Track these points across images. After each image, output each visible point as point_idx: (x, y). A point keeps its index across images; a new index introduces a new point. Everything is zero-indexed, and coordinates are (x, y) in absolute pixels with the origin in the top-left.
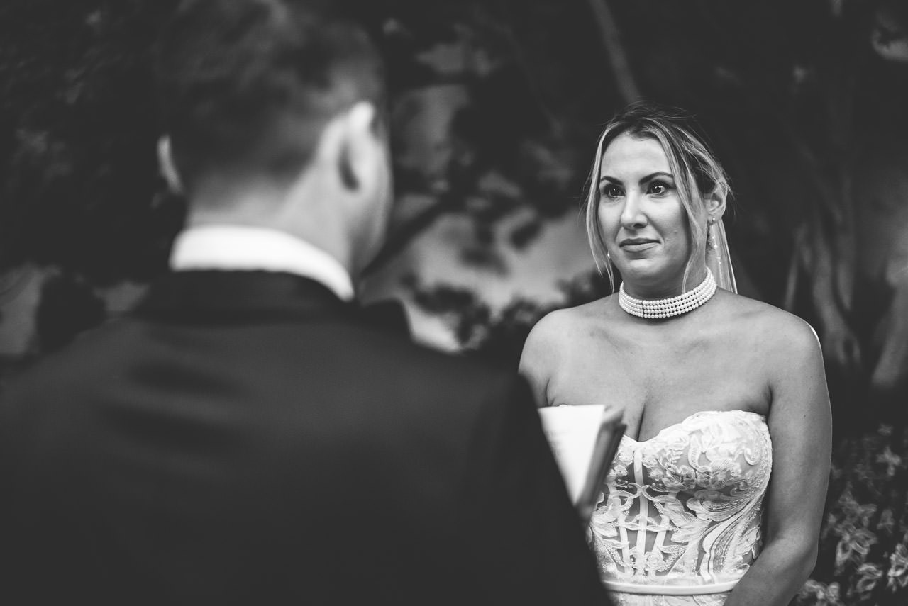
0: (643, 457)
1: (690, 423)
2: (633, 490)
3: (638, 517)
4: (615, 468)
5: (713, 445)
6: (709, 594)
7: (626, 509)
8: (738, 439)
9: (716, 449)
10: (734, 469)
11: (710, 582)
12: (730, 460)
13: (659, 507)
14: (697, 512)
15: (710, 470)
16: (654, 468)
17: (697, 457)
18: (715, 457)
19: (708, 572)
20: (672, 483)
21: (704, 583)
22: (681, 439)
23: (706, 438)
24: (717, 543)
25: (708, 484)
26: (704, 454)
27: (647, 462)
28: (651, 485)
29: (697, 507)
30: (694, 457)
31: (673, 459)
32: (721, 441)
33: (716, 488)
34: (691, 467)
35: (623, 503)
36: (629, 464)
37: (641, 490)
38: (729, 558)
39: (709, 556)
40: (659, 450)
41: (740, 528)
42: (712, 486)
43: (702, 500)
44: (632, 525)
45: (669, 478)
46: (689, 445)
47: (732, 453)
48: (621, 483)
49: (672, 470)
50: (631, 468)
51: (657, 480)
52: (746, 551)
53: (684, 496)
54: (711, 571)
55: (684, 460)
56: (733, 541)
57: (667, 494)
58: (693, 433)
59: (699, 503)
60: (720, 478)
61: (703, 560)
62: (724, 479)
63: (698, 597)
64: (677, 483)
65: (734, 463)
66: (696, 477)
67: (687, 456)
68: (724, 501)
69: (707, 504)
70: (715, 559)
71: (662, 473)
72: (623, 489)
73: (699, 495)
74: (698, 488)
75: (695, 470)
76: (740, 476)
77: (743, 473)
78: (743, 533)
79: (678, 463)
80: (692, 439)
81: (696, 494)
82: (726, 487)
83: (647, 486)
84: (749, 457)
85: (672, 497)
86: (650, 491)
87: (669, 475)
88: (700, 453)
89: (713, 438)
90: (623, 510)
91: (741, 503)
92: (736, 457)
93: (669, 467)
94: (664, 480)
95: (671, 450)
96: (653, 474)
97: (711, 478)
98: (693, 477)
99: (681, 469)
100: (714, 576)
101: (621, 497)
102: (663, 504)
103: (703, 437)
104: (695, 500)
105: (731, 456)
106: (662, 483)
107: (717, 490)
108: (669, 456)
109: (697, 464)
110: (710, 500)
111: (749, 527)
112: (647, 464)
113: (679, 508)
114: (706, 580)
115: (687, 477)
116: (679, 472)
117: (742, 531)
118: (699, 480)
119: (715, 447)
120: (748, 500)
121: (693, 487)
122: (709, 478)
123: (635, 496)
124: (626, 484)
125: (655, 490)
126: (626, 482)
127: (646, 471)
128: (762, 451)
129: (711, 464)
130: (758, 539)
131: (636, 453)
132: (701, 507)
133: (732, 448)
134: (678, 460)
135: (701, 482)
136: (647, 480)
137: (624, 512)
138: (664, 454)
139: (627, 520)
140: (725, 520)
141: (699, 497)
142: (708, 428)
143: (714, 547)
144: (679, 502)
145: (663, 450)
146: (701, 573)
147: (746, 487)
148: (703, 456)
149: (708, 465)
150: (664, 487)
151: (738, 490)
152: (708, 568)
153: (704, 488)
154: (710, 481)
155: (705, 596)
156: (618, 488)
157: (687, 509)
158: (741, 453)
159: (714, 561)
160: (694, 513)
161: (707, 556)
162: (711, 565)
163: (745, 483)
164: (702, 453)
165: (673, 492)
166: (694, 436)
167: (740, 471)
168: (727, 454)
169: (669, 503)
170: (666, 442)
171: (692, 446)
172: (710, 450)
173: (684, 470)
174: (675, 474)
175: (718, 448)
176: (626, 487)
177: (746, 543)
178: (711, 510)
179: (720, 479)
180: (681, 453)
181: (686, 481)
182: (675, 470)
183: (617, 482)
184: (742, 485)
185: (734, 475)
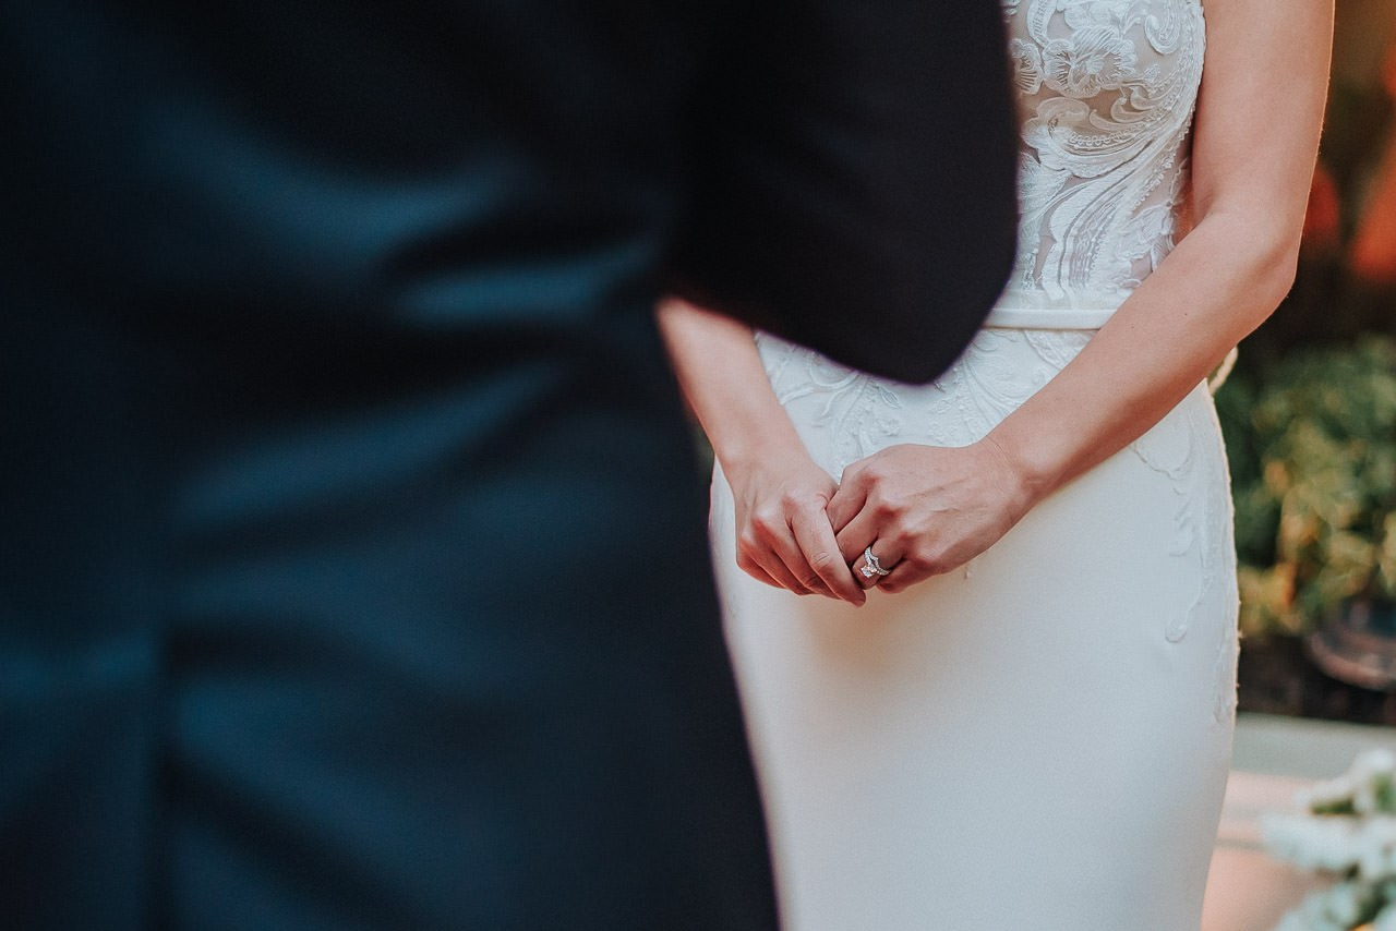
6: (1059, 331)
9: (1087, 6)
10: (1123, 52)
11: (1059, 304)
12: (1115, 31)
14: (1041, 150)
15: (1071, 48)
17: (1046, 20)
18: (1081, 22)
19: (1059, 282)
21: (1050, 304)
24: (1079, 223)
25: (1066, 82)
26: (1059, 13)
29: (1042, 140)
30: (1038, 19)
33: (1082, 94)
34: (1032, 41)
38: (1102, 259)
39: (1061, 250)
41: (1130, 198)
42: (1075, 87)
43: (1053, 122)
47: (1120, 16)
52: (1140, 252)
54: (1065, 283)
55: (1018, 26)
56: (1114, 225)
59: (1045, 128)
60: (1092, 68)
61: (1050, 257)
62: (1101, 72)
63: (1036, 334)
65: (1122, 40)
66: (1043, 65)
67: (1026, 16)
68: (1100, 133)
69: (1064, 134)
70: (1073, 258)
73: (1047, 109)
74: (1045, 92)
75: (1041, 48)
76: (1133, 70)
77: (1140, 66)
78: (1136, 211)
81: (1040, 108)
82: (1104, 93)
84: (1155, 33)
88: (1053, 11)
91: (1133, 141)
92: (1128, 27)
97: (1073, 67)
98: (1036, 66)
100: (1070, 292)
104: (1039, 122)
105: (1115, 21)
107: (1083, 100)
109: (1044, 35)
110: (1069, 125)
111: (1148, 201)
114: (1053, 298)
115: (1023, 65)
117: (1133, 207)
118: (1047, 74)
119: (1083, 1)
120: (1148, 136)
121: (1036, 89)
122: (1067, 67)
128: (1181, 32)
129: (1074, 35)
130: (1165, 232)
132: (1049, 141)
133: (1121, 9)
135: (1051, 79)
140: (1099, 176)
141: (1048, 116)
143: (1074, 231)
146: (1044, 284)
147: (1144, 103)
148: (1058, 18)
149: (1068, 38)
151: (1128, 107)
152: (1059, 276)
153: (1057, 94)
154: (1071, 75)
155: (1051, 335)
157: (1022, 143)
158: (1137, 20)
159: (1071, 261)
160: (1035, 152)
161: (1058, 247)
162: (1065, 270)
163: (1144, 91)
164: (1057, 12)
167: (1133, 58)
168: (1109, 18)
172: (1073, 6)
173: (1019, 50)
175: (1090, 4)
177: (1139, 234)
178: (1071, 149)
179: (1091, 70)
180: (1013, 11)
181: (1022, 74)
184: (1136, 95)
185: (1122, 66)
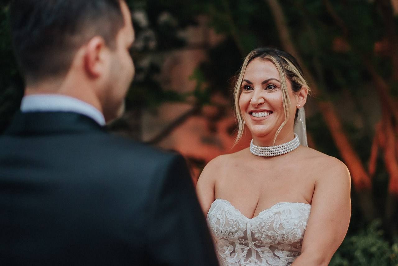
0: (251, 227)
1: (275, 209)
2: (247, 245)
3: (250, 259)
4: (238, 232)
5: (286, 220)
7: (244, 255)
8: (300, 217)
9: (288, 222)
10: (298, 233)
12: (295, 228)
13: (260, 254)
14: (280, 256)
15: (284, 233)
16: (257, 233)
17: (278, 226)
18: (287, 226)
20: (266, 241)
22: (270, 217)
23: (283, 216)
25: (284, 241)
26: (281, 224)
27: (253, 229)
28: (256, 241)
29: (280, 254)
30: (276, 226)
31: (266, 227)
32: (291, 217)
33: (289, 243)
34: (275, 231)
35: (243, 251)
36: (244, 230)
37: (251, 244)
40: (259, 223)
42: (286, 242)
43: (283, 250)
44: (247, 263)
45: (265, 238)
46: (274, 220)
47: (296, 224)
48: (241, 241)
49: (266, 233)
50: (245, 232)
51: (258, 239)
53: (273, 248)
55: (271, 228)
57: (264, 246)
58: (276, 213)
59: (281, 251)
62: (293, 238)
64: (269, 241)
65: (297, 230)
66: (278, 237)
67: (273, 225)
68: (294, 251)
69: (286, 253)
71: (260, 235)
72: (242, 244)
73: (280, 247)
74: (279, 243)
75: (277, 233)
76: (301, 237)
79: (268, 229)
80: (275, 217)
81: (279, 246)
82: (294, 243)
83: (254, 242)
85: (267, 248)
86: (255, 245)
87: (264, 236)
88: (279, 224)
89: (287, 216)
90: (242, 255)
92: (298, 226)
93: (264, 232)
94: (262, 239)
95: (264, 222)
96: (256, 236)
97: (285, 237)
98: (276, 237)
99: (270, 233)
101: (242, 249)
102: (263, 252)
103: (281, 216)
104: (279, 250)
105: (295, 225)
106: (261, 240)
107: (290, 245)
108: (264, 226)
109: (278, 230)
110: (287, 250)
112: (253, 230)
113: (271, 254)
115: (273, 237)
116: (269, 234)
118: (279, 239)
119: (286, 221)
121: (277, 242)
122: (284, 237)
123: (248, 248)
124: (244, 242)
125: (258, 244)
126: (244, 240)
127: (253, 234)
129: (285, 230)
131: (248, 224)
132: (282, 254)
133: (296, 222)
134: (268, 228)
135: (280, 240)
136: (254, 239)
137: (244, 256)
138: (261, 225)
139: (245, 261)
141: (281, 248)
142: (284, 211)
144: (270, 251)
145: (261, 223)
148: (281, 225)
149: (284, 230)
150: (262, 243)
151: (301, 245)
153: (282, 244)
154: (285, 239)
156: (240, 244)
157: (275, 255)
158: (301, 224)
160: (278, 257)
165: (267, 245)
166: (276, 215)
167: (301, 234)
168: (293, 225)
169: (266, 252)
170: (262, 219)
171: (275, 220)
172: (285, 222)
173: (271, 233)
174: (267, 236)
175: (289, 221)
176: (244, 243)
178: (287, 256)
179: (290, 238)
180: (270, 224)
181: (273, 239)
182: (267, 233)
183: (239, 240)
185: (298, 236)
